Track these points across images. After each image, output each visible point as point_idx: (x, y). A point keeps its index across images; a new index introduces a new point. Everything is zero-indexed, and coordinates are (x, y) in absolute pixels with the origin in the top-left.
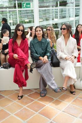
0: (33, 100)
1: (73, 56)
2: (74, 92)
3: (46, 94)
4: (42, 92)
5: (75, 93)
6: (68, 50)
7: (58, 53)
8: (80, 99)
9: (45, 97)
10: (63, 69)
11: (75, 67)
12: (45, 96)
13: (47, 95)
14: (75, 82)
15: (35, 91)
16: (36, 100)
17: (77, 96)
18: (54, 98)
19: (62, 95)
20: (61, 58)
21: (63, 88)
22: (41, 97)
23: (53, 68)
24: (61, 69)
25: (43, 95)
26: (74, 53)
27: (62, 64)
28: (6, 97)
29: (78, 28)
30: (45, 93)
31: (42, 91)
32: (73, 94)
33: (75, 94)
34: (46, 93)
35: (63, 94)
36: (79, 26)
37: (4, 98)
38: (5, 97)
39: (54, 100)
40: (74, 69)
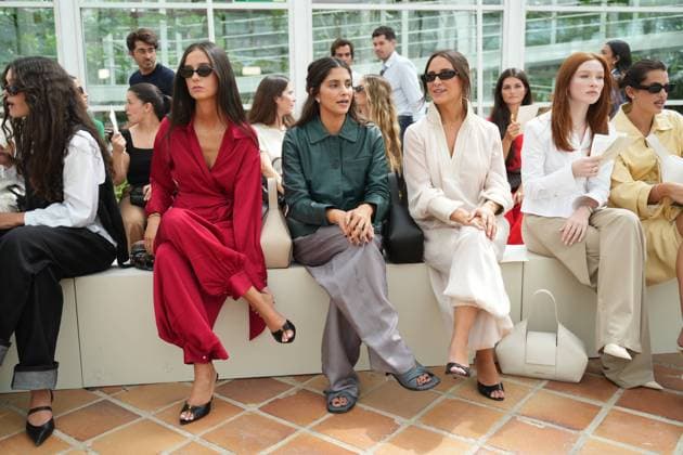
0: (290, 431)
1: (486, 200)
2: (495, 388)
3: (356, 399)
4: (336, 389)
5: (503, 395)
6: (461, 176)
7: (414, 190)
8: (528, 421)
9: (350, 414)
10: (442, 274)
11: (500, 264)
12: (351, 408)
13: (359, 405)
14: (505, 334)
15: (299, 386)
16: (304, 430)
17: (515, 409)
18: (398, 419)
19: (439, 400)
20: (431, 217)
21: (454, 368)
22: (331, 415)
23: (391, 267)
24: (431, 273)
25: (343, 402)
26: (489, 190)
27: (435, 245)
28: (145, 415)
29: (504, 92)
30: (353, 394)
31: (335, 384)
32: (495, 399)
33: (500, 399)
34: (358, 394)
35: (444, 397)
36: (507, 82)
37: (138, 420)
38: (140, 416)
39: (397, 426)
40: (497, 269)
